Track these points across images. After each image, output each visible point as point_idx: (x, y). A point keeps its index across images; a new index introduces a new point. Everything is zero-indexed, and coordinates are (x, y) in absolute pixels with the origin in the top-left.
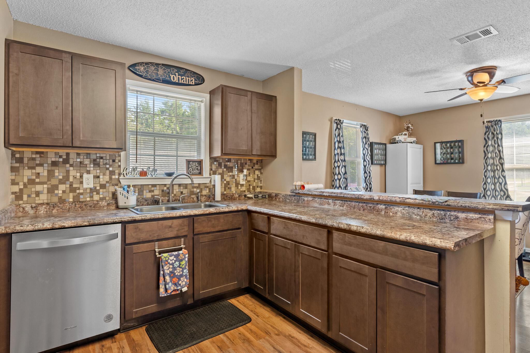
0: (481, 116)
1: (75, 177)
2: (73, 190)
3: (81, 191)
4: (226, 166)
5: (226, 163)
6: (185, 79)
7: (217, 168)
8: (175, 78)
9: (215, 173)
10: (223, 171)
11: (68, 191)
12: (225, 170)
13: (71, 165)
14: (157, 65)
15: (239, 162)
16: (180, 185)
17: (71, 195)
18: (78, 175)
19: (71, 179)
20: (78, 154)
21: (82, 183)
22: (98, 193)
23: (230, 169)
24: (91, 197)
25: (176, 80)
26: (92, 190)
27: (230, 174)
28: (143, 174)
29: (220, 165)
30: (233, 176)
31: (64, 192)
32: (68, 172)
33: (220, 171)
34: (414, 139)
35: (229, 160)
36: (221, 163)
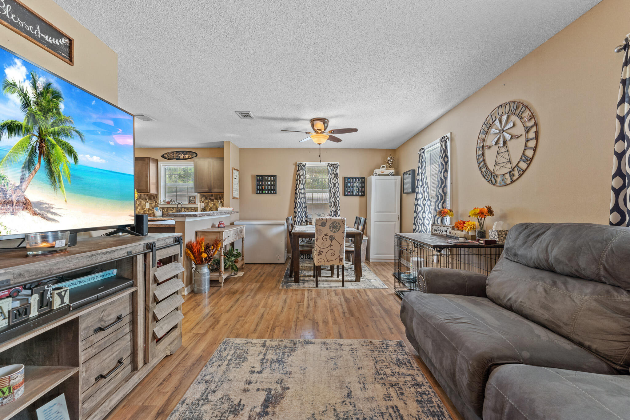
0: (319, 156)
1: (143, 204)
2: (143, 209)
3: (145, 209)
4: (210, 199)
5: (210, 197)
6: (187, 157)
7: (205, 200)
8: (182, 157)
9: (203, 202)
10: (208, 202)
11: (141, 209)
12: (209, 201)
13: (142, 199)
14: (173, 152)
15: (218, 196)
16: (185, 208)
17: (142, 211)
18: (144, 203)
19: (142, 205)
20: (144, 195)
21: (145, 206)
22: (151, 210)
23: (213, 200)
24: (149, 212)
25: (182, 158)
26: (149, 209)
27: (213, 203)
28: (168, 203)
29: (206, 198)
30: (214, 204)
31: (140, 209)
32: (141, 201)
33: (207, 201)
34: (393, 171)
35: (212, 195)
36: (207, 197)
